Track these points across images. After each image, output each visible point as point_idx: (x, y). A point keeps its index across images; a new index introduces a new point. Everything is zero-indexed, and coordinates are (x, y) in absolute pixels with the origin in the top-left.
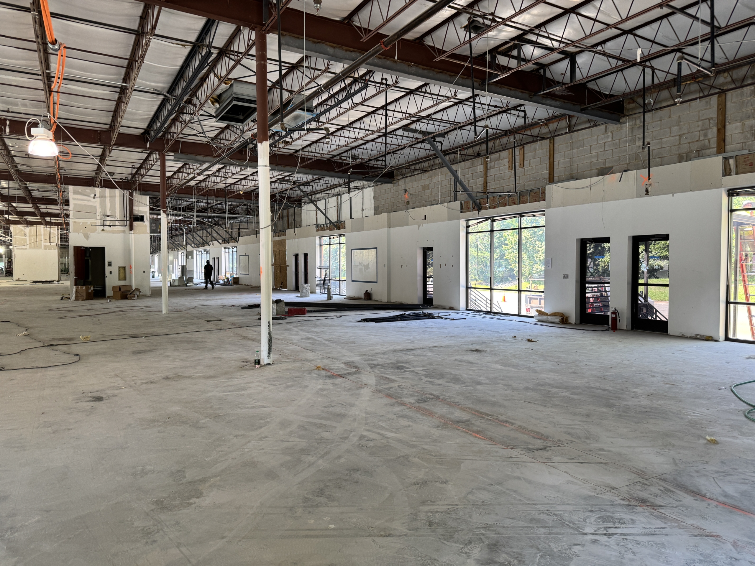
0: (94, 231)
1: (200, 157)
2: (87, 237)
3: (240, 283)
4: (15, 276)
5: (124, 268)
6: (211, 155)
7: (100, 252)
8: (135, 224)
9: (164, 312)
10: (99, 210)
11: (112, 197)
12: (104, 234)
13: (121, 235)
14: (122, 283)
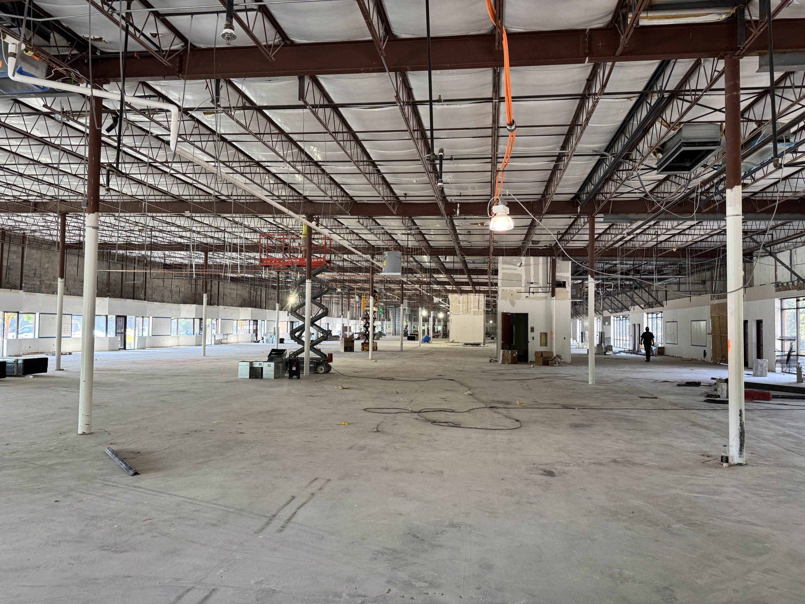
0: (519, 298)
1: (632, 216)
2: (513, 304)
3: (666, 353)
4: (451, 339)
5: (546, 334)
6: (645, 212)
7: (524, 317)
8: (557, 290)
9: (590, 383)
10: (524, 278)
11: (537, 264)
12: (527, 301)
13: (543, 302)
14: (543, 349)
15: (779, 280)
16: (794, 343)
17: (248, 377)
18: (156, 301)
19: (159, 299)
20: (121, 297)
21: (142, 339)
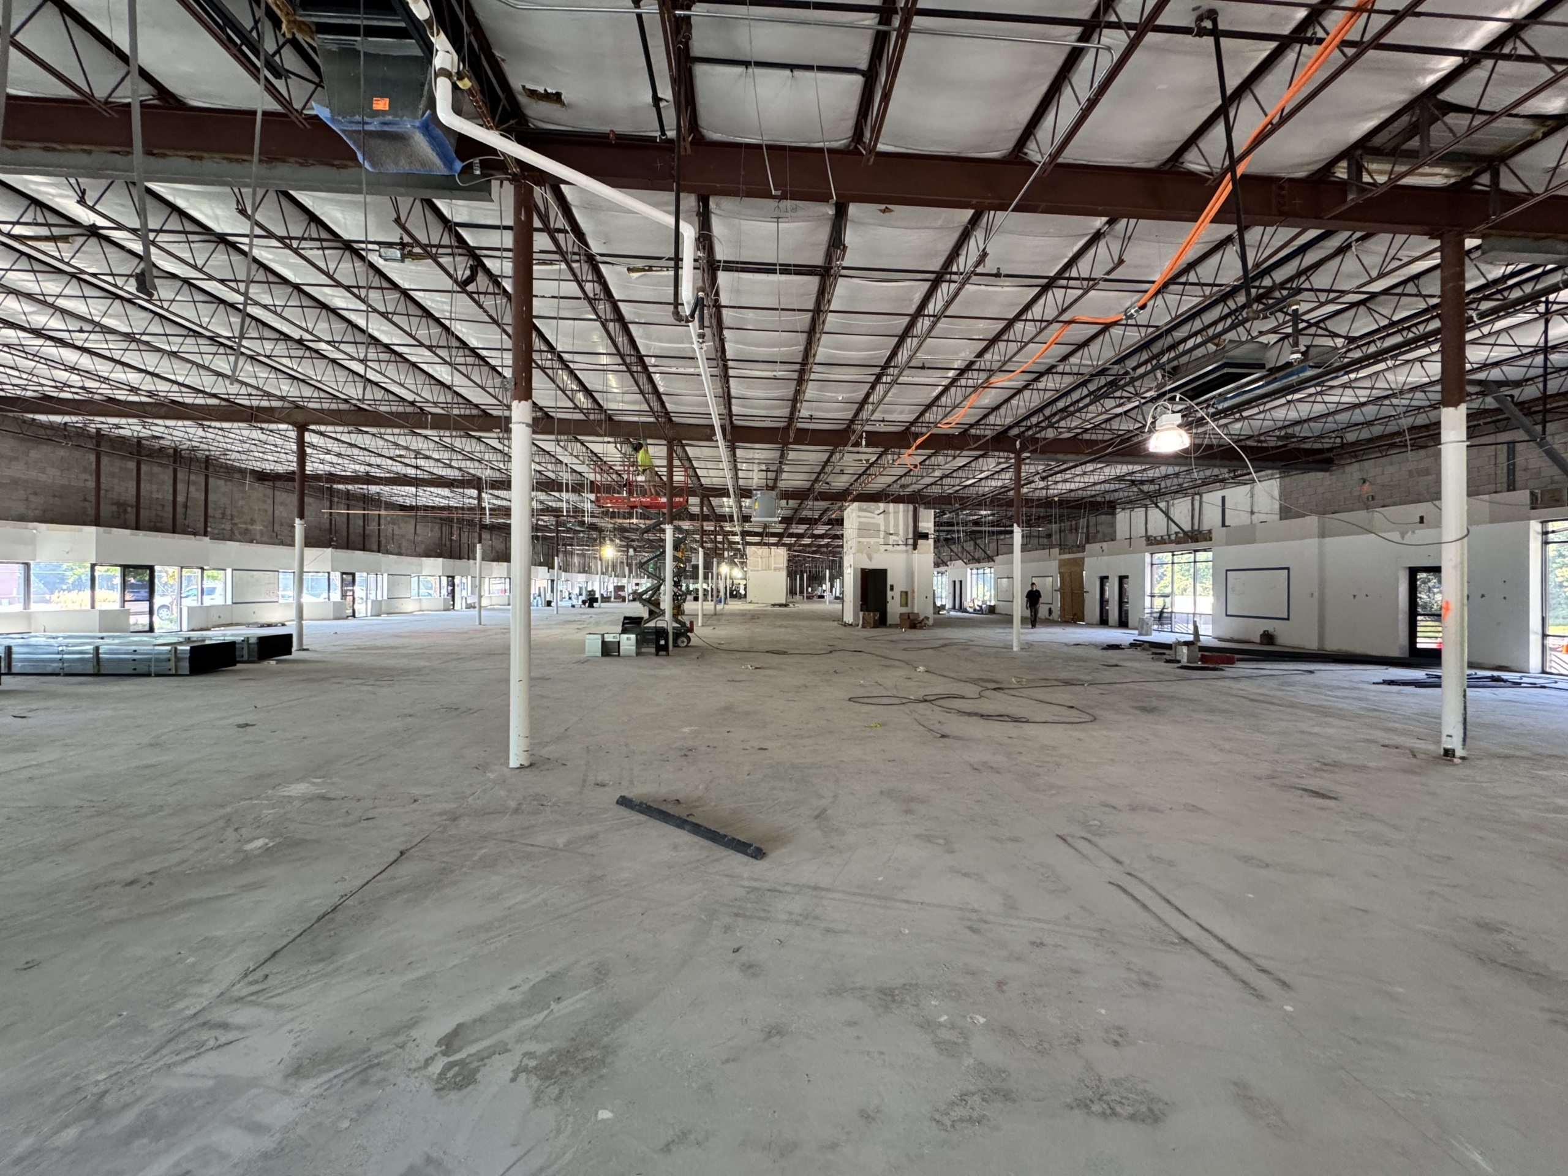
0: (877, 551)
2: (870, 559)
3: (997, 611)
4: (749, 599)
5: (906, 593)
7: (881, 574)
8: (920, 542)
9: (1015, 649)
10: (882, 528)
11: (896, 512)
12: (887, 554)
13: (904, 555)
14: (904, 610)
15: (1149, 534)
16: (1168, 600)
17: (599, 654)
18: (392, 553)
19: (396, 551)
20: (348, 548)
21: (377, 603)
